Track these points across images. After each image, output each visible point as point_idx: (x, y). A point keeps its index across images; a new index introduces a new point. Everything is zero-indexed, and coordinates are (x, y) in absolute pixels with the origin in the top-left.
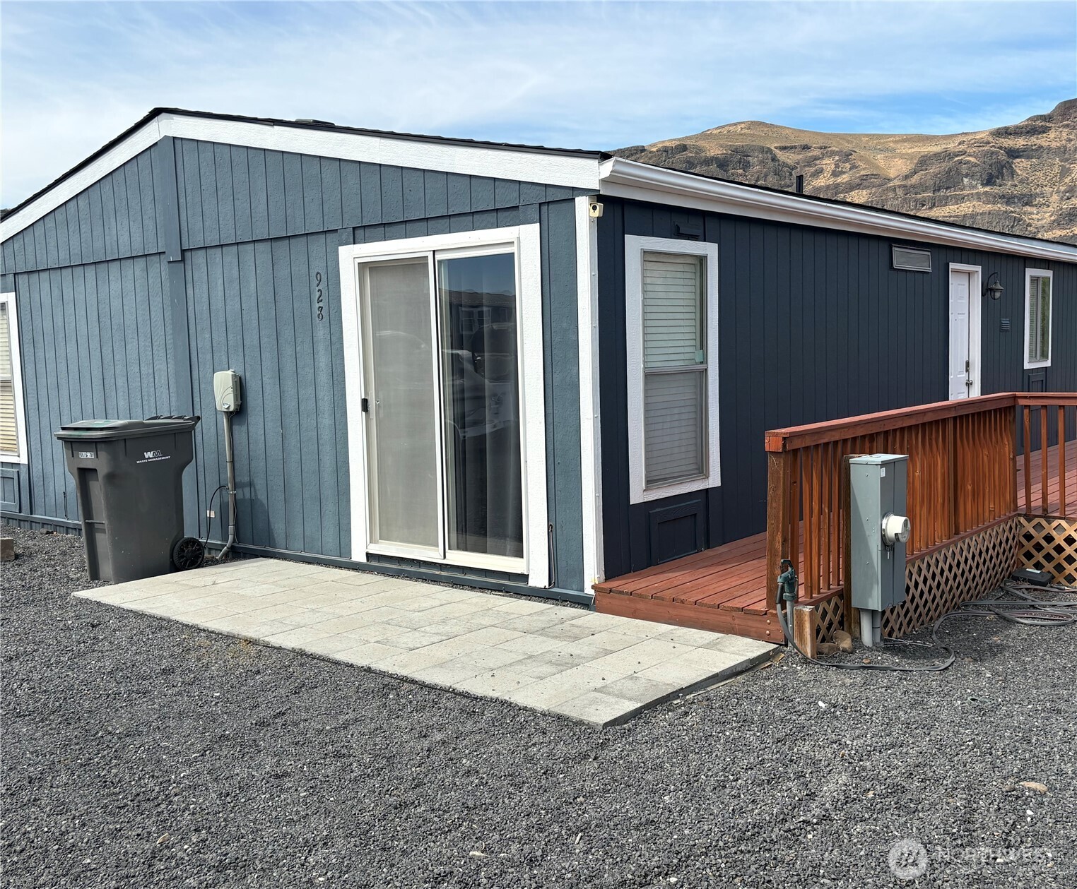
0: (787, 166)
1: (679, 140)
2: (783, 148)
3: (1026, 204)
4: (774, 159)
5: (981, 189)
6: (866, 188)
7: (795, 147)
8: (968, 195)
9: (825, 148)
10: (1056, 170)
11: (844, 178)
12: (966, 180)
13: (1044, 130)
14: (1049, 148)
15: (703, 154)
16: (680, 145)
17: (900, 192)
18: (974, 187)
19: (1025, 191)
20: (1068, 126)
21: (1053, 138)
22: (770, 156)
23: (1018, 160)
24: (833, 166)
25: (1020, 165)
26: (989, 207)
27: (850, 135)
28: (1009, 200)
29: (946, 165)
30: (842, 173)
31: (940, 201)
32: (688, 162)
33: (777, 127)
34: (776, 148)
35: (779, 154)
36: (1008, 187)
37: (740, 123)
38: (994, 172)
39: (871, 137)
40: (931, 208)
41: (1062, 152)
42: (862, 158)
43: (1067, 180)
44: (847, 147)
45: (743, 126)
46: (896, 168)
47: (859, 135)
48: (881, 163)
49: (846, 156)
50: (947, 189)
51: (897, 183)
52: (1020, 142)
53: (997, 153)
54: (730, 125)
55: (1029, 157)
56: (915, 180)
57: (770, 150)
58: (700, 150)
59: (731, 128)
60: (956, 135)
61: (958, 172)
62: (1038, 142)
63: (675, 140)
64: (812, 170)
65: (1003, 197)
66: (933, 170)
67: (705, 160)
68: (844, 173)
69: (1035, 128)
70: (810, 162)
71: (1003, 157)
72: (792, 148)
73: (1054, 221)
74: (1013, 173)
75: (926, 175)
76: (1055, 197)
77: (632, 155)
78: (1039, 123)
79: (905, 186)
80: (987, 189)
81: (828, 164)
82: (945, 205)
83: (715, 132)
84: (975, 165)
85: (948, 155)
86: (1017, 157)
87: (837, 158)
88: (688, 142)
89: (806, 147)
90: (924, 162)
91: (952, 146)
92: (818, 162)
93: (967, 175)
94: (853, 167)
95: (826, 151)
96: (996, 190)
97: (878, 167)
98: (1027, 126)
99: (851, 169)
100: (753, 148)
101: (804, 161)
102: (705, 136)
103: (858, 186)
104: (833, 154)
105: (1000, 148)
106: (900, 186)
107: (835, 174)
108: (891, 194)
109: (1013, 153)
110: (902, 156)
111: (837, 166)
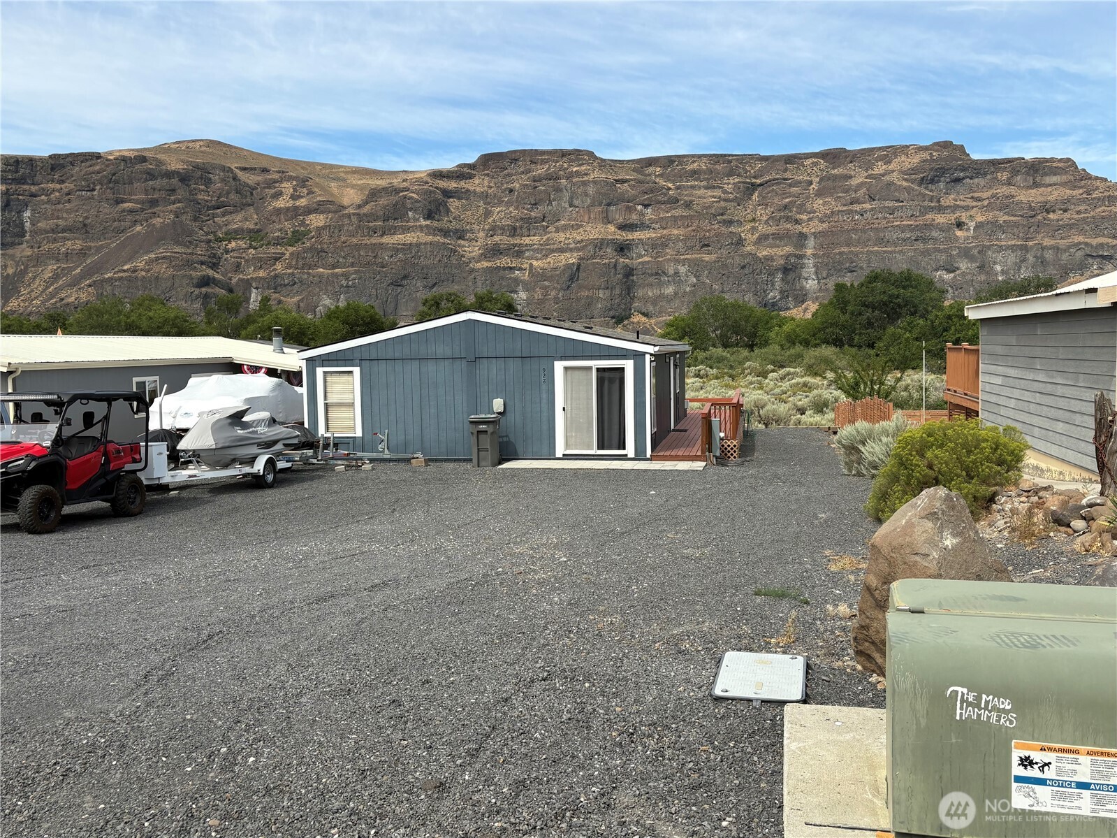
0: (248, 185)
1: (137, 150)
2: (244, 169)
3: (460, 238)
4: (235, 178)
5: (423, 222)
6: (322, 212)
7: (255, 169)
8: (412, 227)
9: (283, 172)
10: (481, 211)
11: (302, 202)
12: (410, 213)
13: (470, 177)
14: (475, 192)
15: (164, 167)
16: (139, 156)
17: (354, 219)
18: (417, 220)
19: (458, 227)
20: (488, 175)
21: (478, 184)
22: (231, 175)
23: (451, 200)
24: (291, 190)
25: (454, 204)
26: (430, 238)
27: (305, 162)
28: (445, 233)
29: (394, 198)
30: (300, 197)
31: (390, 230)
32: (148, 173)
33: (235, 148)
34: (237, 168)
35: (240, 174)
36: (444, 223)
37: (198, 140)
38: (433, 208)
39: (324, 166)
40: (382, 236)
41: (484, 196)
42: (318, 185)
43: (490, 221)
44: (303, 173)
45: (201, 143)
46: (350, 197)
47: (313, 163)
48: (336, 191)
49: (303, 182)
50: (395, 219)
51: (351, 211)
52: (452, 185)
53: (434, 192)
54: (189, 141)
55: (460, 199)
56: (367, 209)
57: (230, 170)
58: (160, 163)
59: (190, 144)
60: (398, 172)
61: (404, 205)
62: (466, 186)
63: (133, 150)
64: (273, 191)
65: (441, 230)
66: (383, 201)
67: (165, 174)
68: (302, 197)
69: (462, 173)
70: (270, 184)
71: (440, 196)
72: (251, 169)
73: (482, 254)
74: (448, 211)
75: (376, 205)
76: (481, 234)
77: (87, 160)
78: (466, 170)
79: (358, 214)
80: (428, 222)
81: (287, 188)
82: (394, 233)
83: (173, 146)
84: (417, 201)
85: (397, 191)
86: (450, 197)
87: (294, 183)
88: (147, 154)
89: (265, 170)
90: (374, 194)
91: (396, 182)
92: (277, 185)
93: (411, 209)
94: (310, 192)
95: (284, 176)
96: (435, 224)
97: (332, 195)
98: (456, 172)
99: (308, 194)
100: (214, 167)
101: (264, 183)
102: (162, 149)
103: (315, 211)
104: (290, 178)
105: (437, 188)
106: (354, 214)
107: (293, 197)
108: (346, 221)
109: (447, 194)
110: (353, 187)
111: (295, 190)
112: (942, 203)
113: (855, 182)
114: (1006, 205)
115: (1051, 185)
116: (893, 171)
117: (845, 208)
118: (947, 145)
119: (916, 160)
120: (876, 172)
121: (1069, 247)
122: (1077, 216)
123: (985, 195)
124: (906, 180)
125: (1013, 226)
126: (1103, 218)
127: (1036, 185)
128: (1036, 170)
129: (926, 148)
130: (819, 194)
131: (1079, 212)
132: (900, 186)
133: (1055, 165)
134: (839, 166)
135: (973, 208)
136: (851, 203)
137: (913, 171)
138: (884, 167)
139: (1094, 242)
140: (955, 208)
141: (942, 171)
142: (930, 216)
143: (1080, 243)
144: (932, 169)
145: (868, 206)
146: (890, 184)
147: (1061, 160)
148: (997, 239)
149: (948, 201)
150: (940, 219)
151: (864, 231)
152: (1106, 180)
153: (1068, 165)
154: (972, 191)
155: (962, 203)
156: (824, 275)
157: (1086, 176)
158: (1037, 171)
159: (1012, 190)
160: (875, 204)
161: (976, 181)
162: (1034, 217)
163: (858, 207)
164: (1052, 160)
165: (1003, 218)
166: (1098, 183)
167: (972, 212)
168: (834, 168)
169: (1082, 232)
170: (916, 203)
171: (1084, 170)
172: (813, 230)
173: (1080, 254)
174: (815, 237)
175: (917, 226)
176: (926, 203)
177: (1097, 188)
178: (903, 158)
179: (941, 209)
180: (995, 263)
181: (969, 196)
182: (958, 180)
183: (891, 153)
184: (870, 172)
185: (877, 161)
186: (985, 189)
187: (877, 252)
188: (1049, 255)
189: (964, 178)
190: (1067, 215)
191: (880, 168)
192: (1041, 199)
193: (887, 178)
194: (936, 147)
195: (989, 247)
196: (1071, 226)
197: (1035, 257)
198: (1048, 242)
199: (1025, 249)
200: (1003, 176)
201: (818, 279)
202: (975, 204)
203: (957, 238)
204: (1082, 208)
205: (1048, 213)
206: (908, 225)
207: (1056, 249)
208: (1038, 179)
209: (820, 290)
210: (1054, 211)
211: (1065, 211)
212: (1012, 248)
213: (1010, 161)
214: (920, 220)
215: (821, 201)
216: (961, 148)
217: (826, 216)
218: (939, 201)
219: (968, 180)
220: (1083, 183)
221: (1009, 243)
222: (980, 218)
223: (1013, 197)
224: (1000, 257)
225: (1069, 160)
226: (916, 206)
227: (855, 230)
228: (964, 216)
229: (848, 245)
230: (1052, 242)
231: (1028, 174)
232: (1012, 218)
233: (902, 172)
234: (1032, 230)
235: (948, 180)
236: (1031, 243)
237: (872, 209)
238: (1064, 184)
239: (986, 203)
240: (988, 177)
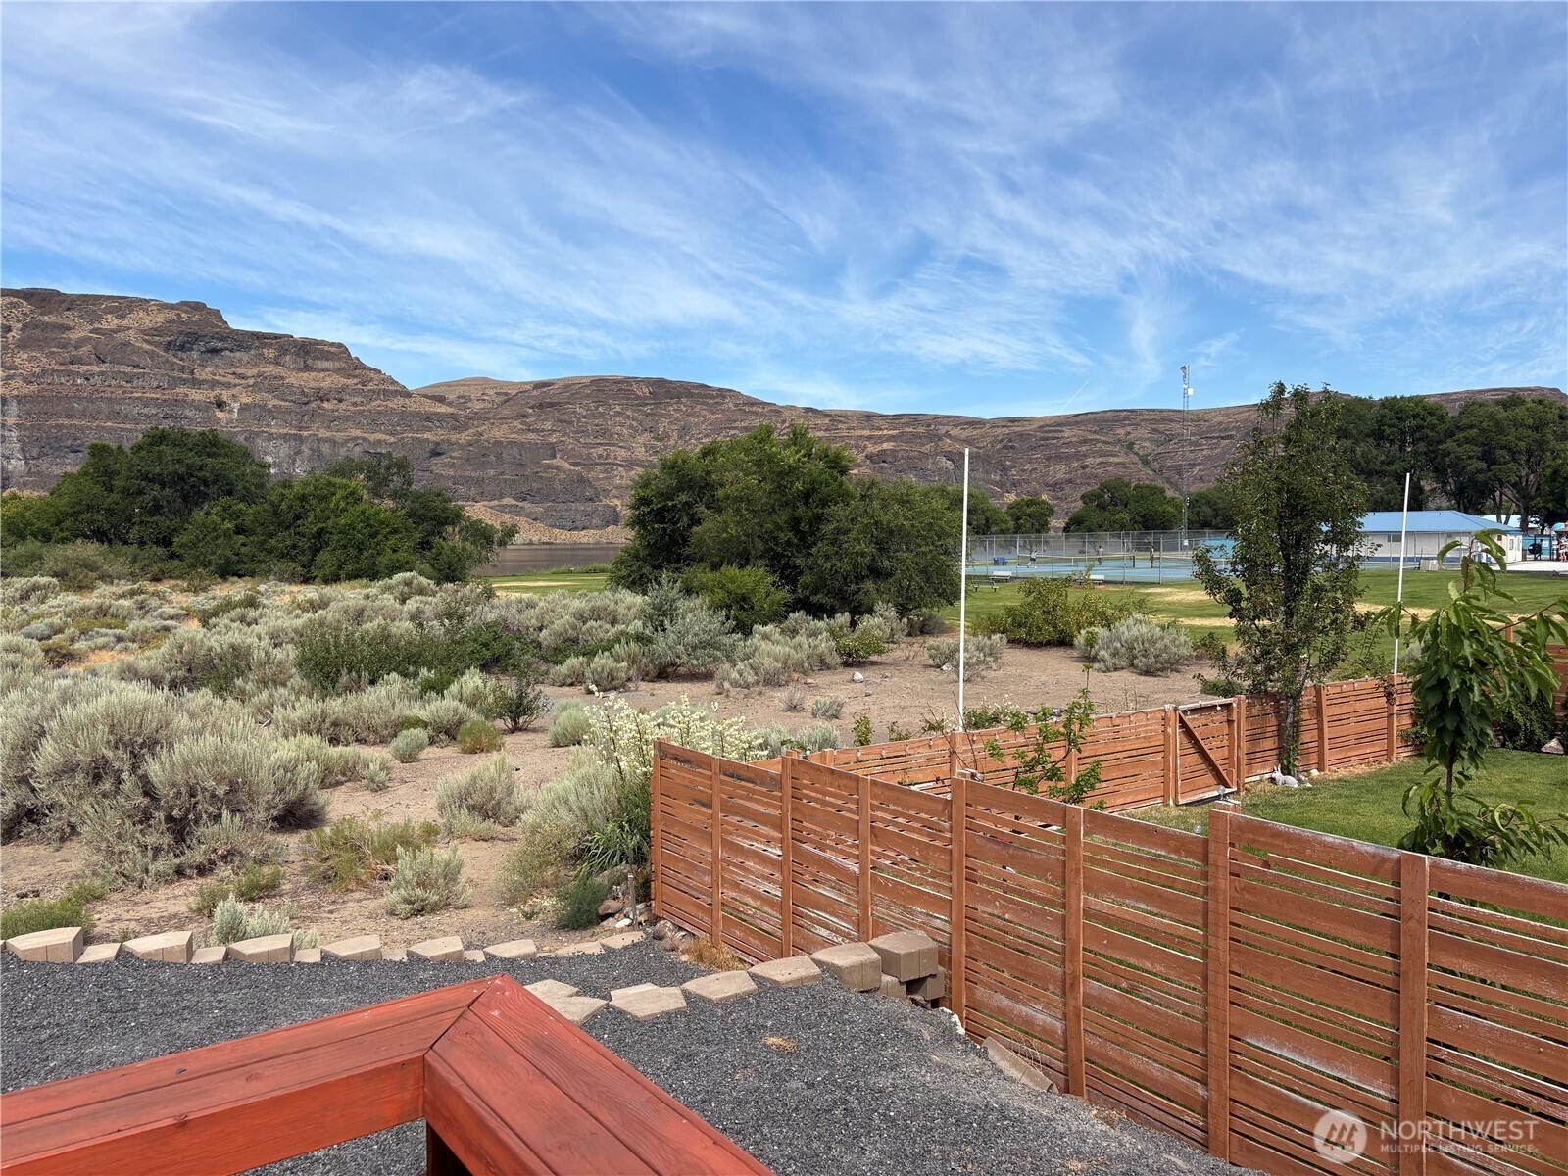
112: (197, 376)
113: (75, 335)
114: (275, 387)
115: (323, 371)
116: (129, 329)
117: (62, 368)
118: (198, 307)
119: (160, 319)
120: (104, 326)
121: (347, 441)
122: (352, 408)
123: (250, 373)
124: (147, 342)
125: (284, 412)
126: (379, 412)
127: (307, 368)
128: (307, 351)
129: (172, 307)
130: (22, 345)
131: (354, 404)
132: (140, 348)
133: (326, 348)
134: (50, 312)
135: (236, 386)
136: (71, 363)
137: (157, 331)
138: (116, 322)
139: (372, 437)
140: (213, 384)
141: (196, 337)
142: (181, 390)
143: (357, 438)
144: (181, 333)
145: (95, 368)
146: (125, 344)
147: (332, 344)
148: (267, 426)
149: (204, 373)
150: (195, 395)
151: (90, 400)
152: (380, 372)
153: (340, 351)
154: (232, 365)
155: (222, 379)
156: (35, 454)
157: (358, 365)
158: (307, 353)
159: (280, 370)
160: (106, 367)
161: (238, 354)
162: (308, 404)
163: (82, 369)
164: (323, 343)
165: (272, 402)
166: (372, 375)
167: (235, 391)
168: (43, 314)
169: (359, 426)
170: (162, 372)
171: (357, 358)
172: (15, 393)
173: (358, 449)
174: (19, 402)
175: (165, 401)
176: (176, 374)
177: (372, 380)
178: (141, 314)
179: (196, 383)
180: (266, 453)
181: (230, 371)
182: (215, 351)
183: (123, 306)
184: (96, 326)
185: (106, 313)
186: (249, 366)
187: (112, 429)
188: (326, 448)
189: (222, 350)
190: (343, 406)
191: (110, 322)
192: (313, 384)
193: (122, 336)
194: (185, 308)
195: (258, 434)
196: (347, 418)
197: (310, 449)
198: (323, 434)
199: (299, 439)
200: (270, 353)
201: (25, 458)
202: (237, 381)
203: (218, 421)
204: (358, 399)
205: (322, 401)
206: (152, 399)
207: (333, 442)
208: (310, 361)
209: (30, 473)
210: (328, 400)
211: (340, 401)
212: (285, 437)
213: (276, 337)
214: (169, 395)
215: (26, 356)
216: (217, 314)
217: (34, 375)
218: (192, 373)
219: (228, 353)
220: (357, 372)
221: (281, 431)
222: (245, 399)
223: (283, 378)
224: (271, 446)
225: (340, 345)
226: (163, 375)
227: (80, 399)
228: (226, 395)
229: (69, 416)
230: (328, 434)
231: (298, 354)
232: (283, 403)
233: (143, 332)
234: (306, 419)
235: (203, 349)
236: (305, 434)
237: (102, 374)
238: (338, 371)
239: (251, 382)
240: (253, 352)
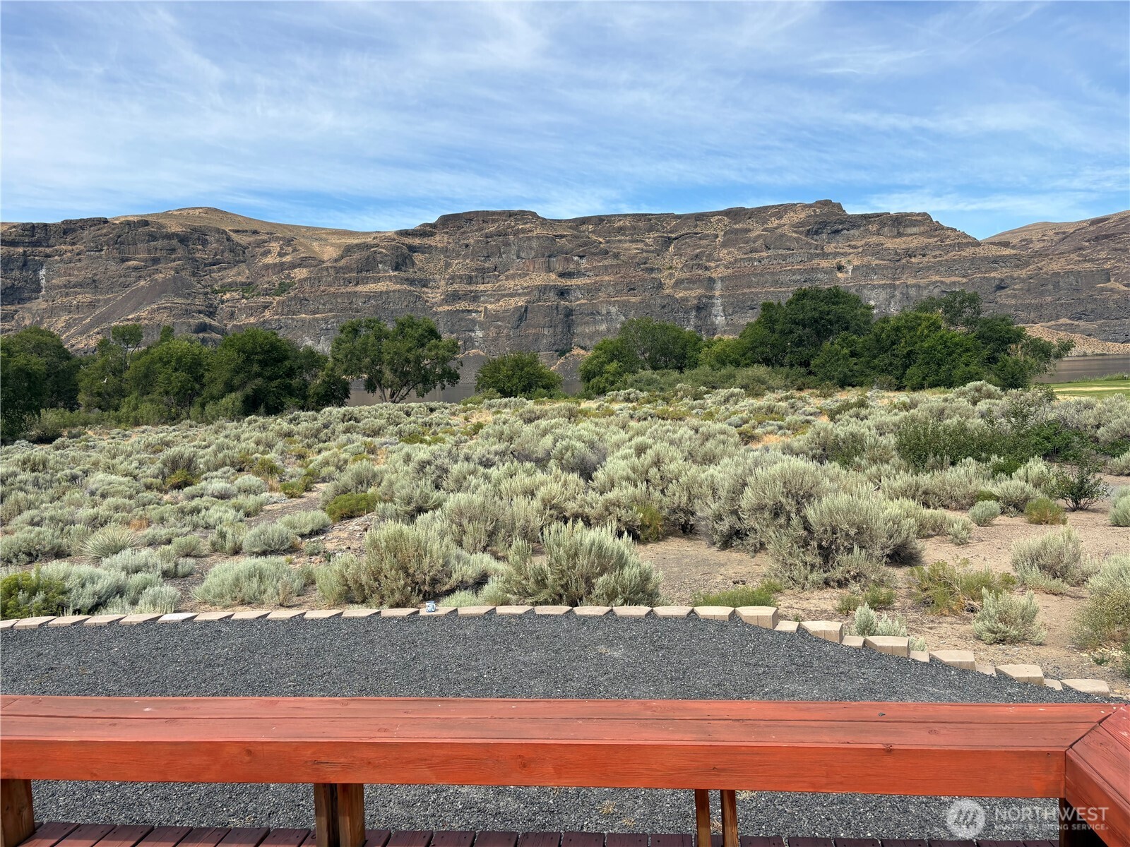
0: (240, 245)
1: (141, 216)
2: (237, 231)
3: (424, 286)
4: (229, 239)
5: (392, 273)
6: (305, 267)
7: (247, 231)
8: (382, 277)
9: (271, 234)
10: (442, 263)
11: (288, 259)
12: (380, 266)
13: (432, 234)
14: (436, 247)
15: (165, 230)
16: (142, 220)
17: (332, 271)
18: (387, 271)
19: (422, 277)
20: (447, 233)
21: (438, 240)
22: (225, 237)
23: (416, 254)
24: (279, 249)
25: (418, 257)
26: (398, 287)
27: (292, 226)
28: (411, 282)
29: (365, 253)
30: (286, 254)
31: (363, 280)
32: (150, 235)
33: (231, 214)
34: (230, 230)
35: (233, 236)
36: (410, 273)
37: (197, 208)
38: (400, 261)
39: (308, 228)
40: (356, 285)
41: (445, 250)
42: (301, 244)
43: (449, 271)
44: (289, 234)
45: (201, 210)
46: (329, 253)
47: (299, 226)
48: (317, 249)
49: (289, 242)
50: (367, 271)
51: (329, 264)
52: (416, 241)
53: (401, 248)
54: (189, 209)
55: (423, 253)
56: (342, 263)
57: (224, 232)
58: (161, 226)
59: (190, 211)
60: (372, 233)
61: (374, 259)
62: (429, 242)
63: (134, 216)
64: (262, 250)
65: (407, 280)
66: (356, 256)
67: (166, 235)
68: (288, 254)
69: (425, 231)
70: (260, 244)
71: (405, 251)
72: (244, 231)
73: (443, 299)
74: (413, 263)
75: (350, 260)
76: (443, 283)
77: (95, 225)
78: (428, 229)
79: (335, 267)
80: (396, 273)
81: (275, 246)
82: (367, 283)
83: (175, 213)
84: (386, 255)
85: (366, 246)
86: (415, 252)
87: (281, 242)
88: (150, 219)
89: (255, 232)
90: (348, 250)
91: (369, 240)
92: (266, 244)
93: (381, 262)
94: (295, 250)
95: (272, 236)
96: (402, 274)
97: (314, 252)
98: (420, 230)
99: (293, 252)
100: (211, 229)
101: (255, 243)
102: (166, 215)
103: (299, 266)
104: (278, 239)
105: (403, 244)
106: (331, 267)
107: (280, 255)
108: (325, 273)
109: (412, 249)
110: (332, 245)
111: (282, 249)
112: (826, 250)
113: (753, 235)
114: (877, 251)
115: (911, 235)
116: (785, 225)
117: (746, 256)
118: (826, 203)
119: (803, 215)
120: (770, 225)
121: (928, 285)
122: (933, 260)
123: (859, 244)
124: (795, 232)
125: (883, 269)
126: (954, 261)
127: (900, 235)
128: (899, 222)
129: (810, 206)
130: (724, 245)
131: (935, 257)
132: (791, 236)
133: (914, 218)
134: (740, 222)
135: (850, 254)
136: (751, 252)
137: (801, 224)
138: (777, 222)
139: (948, 280)
140: (836, 255)
141: (825, 224)
142: (815, 261)
143: (937, 282)
144: (816, 223)
145: (764, 254)
146: (782, 236)
147: (919, 214)
148: (871, 279)
149: (829, 249)
150: (825, 264)
151: (762, 275)
152: (955, 230)
153: (925, 217)
154: (849, 240)
155: (841, 251)
156: (730, 313)
157: (941, 227)
158: (900, 223)
159: (881, 239)
160: (771, 252)
161: (852, 232)
162: (900, 261)
163: (757, 255)
164: (911, 214)
165: (875, 262)
166: (949, 233)
167: (850, 258)
168: (735, 224)
169: (938, 273)
170: (803, 251)
171: (937, 222)
172: (720, 275)
173: (937, 290)
174: (722, 281)
175: (805, 270)
176: (812, 251)
177: (949, 237)
178: (792, 214)
179: (825, 256)
180: (870, 299)
181: (847, 244)
182: (837, 232)
183: (781, 210)
184: (765, 226)
185: (771, 217)
186: (859, 239)
187: (774, 292)
188: (913, 292)
189: (842, 230)
190: (926, 259)
191: (774, 222)
192: (904, 246)
193: (779, 230)
194: (819, 205)
195: (864, 286)
196: (929, 268)
197: (901, 293)
198: (911, 281)
199: (894, 287)
200: (873, 228)
201: (725, 315)
202: (851, 251)
203: (838, 279)
204: (937, 253)
205: (910, 257)
206: (798, 269)
207: (918, 287)
208: (901, 230)
209: (727, 324)
210: (915, 256)
211: (924, 256)
212: (883, 287)
213: (878, 215)
214: (808, 266)
215: (726, 251)
216: (839, 206)
217: (730, 263)
218: (822, 249)
219: (845, 232)
220: (937, 233)
221: (881, 282)
222: (856, 263)
223: (882, 244)
224: (873, 294)
225: (925, 214)
226: (804, 253)
227: (755, 275)
228: (843, 261)
229: (749, 287)
230: (915, 281)
231: (893, 226)
232: (882, 262)
233: (793, 226)
234: (898, 271)
235: (829, 231)
236: (898, 282)
237: (768, 257)
238: (922, 234)
239: (860, 250)
240: (862, 229)
